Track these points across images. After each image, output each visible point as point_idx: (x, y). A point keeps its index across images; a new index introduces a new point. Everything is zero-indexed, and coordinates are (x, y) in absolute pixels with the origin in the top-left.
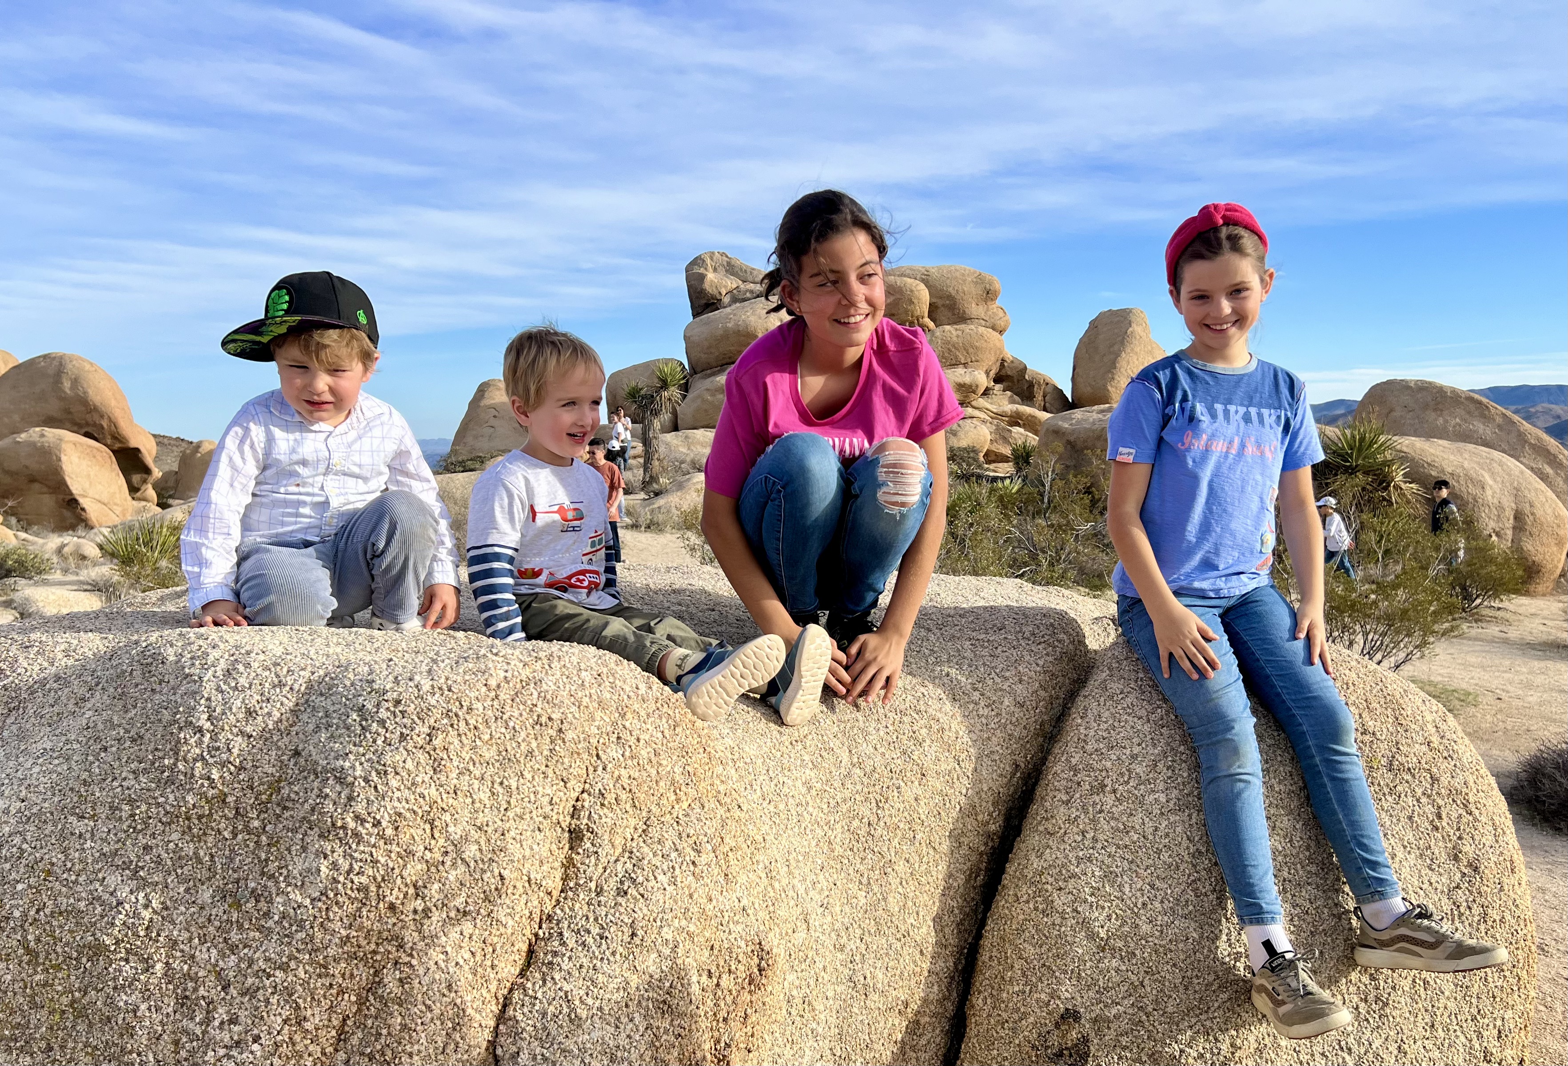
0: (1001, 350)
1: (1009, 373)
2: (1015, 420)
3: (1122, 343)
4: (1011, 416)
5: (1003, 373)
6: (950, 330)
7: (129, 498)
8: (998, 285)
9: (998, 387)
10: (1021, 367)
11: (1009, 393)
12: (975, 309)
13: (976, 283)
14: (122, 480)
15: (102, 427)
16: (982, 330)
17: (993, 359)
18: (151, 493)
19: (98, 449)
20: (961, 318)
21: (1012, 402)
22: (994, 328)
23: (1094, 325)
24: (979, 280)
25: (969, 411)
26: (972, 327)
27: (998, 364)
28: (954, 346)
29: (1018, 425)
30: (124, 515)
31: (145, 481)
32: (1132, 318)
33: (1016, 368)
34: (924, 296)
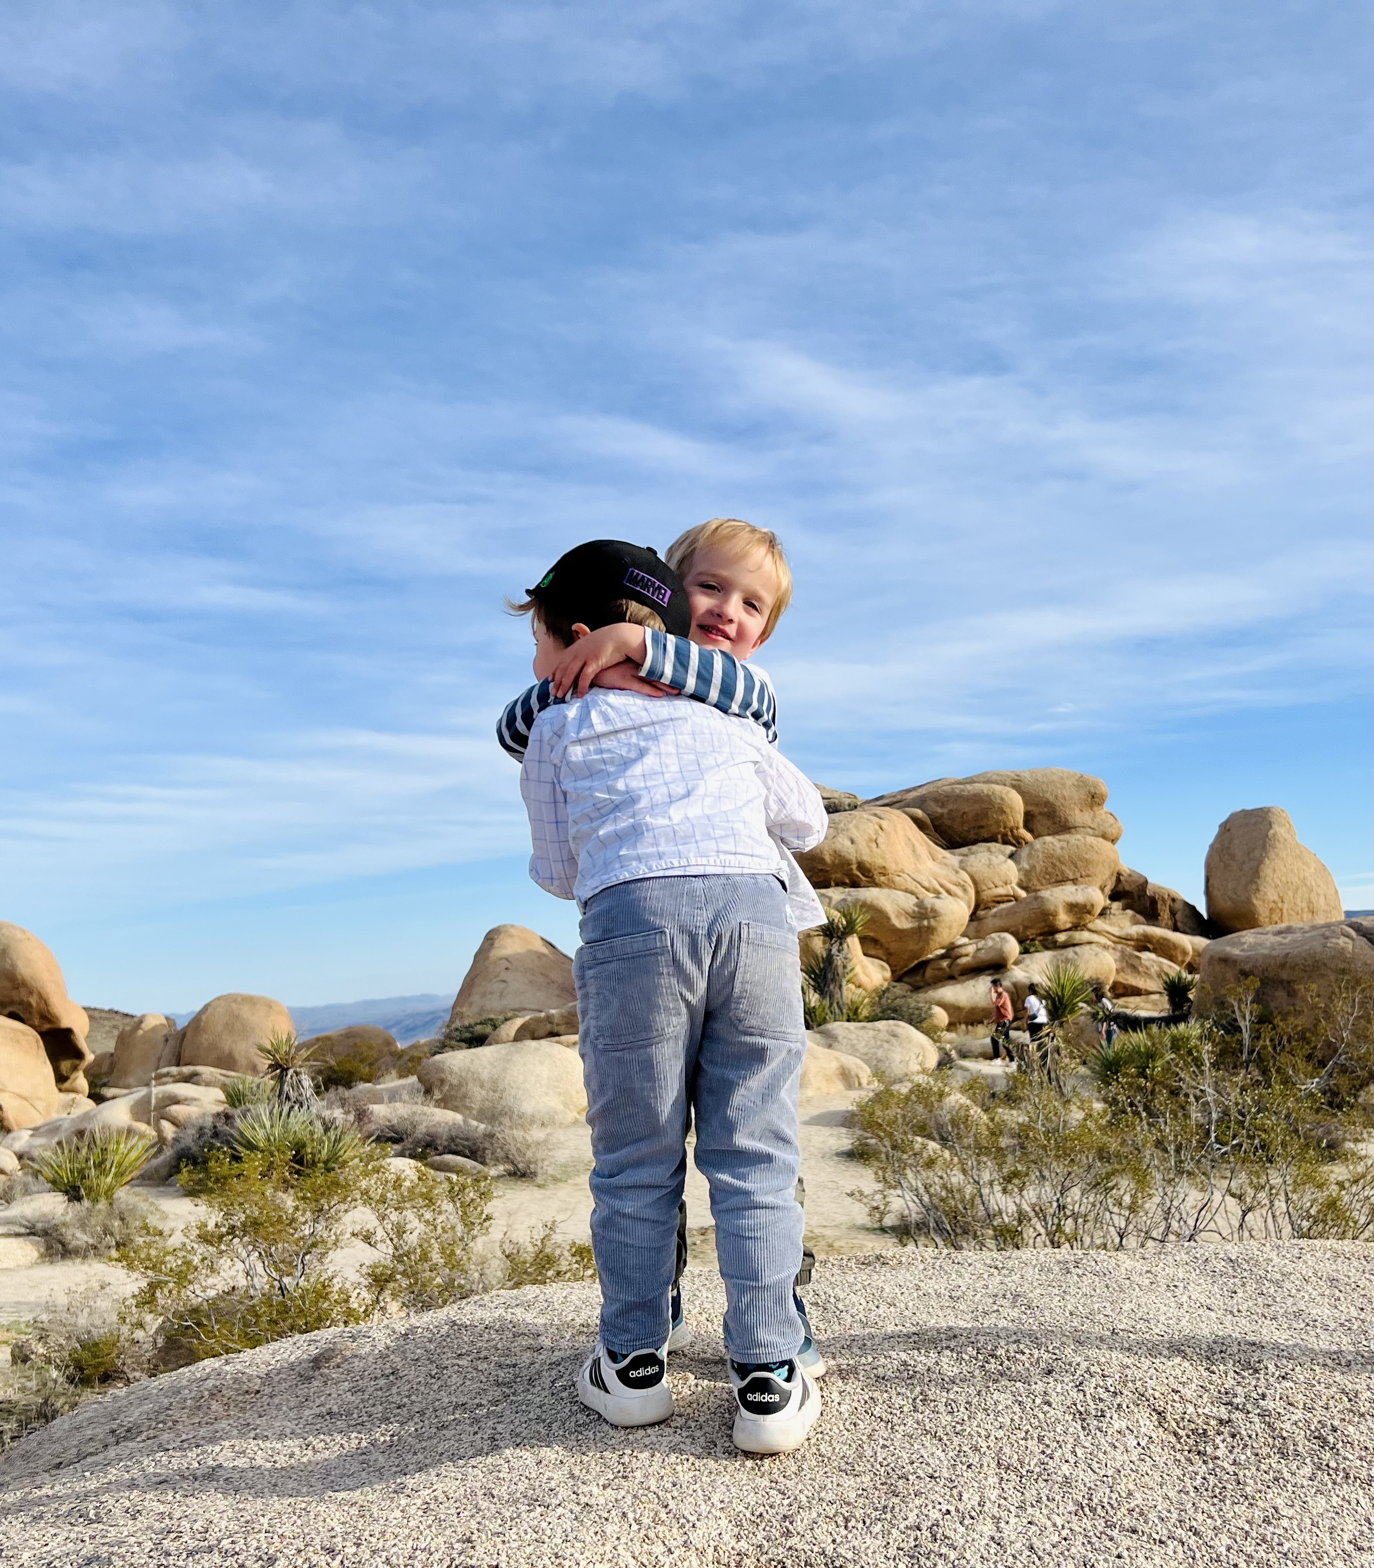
0: (1116, 863)
1: (1127, 888)
2: (1144, 944)
3: (1264, 847)
4: (1138, 940)
5: (1120, 888)
6: (1052, 842)
7: (56, 1090)
8: (1104, 788)
9: (1116, 905)
10: (1142, 881)
11: (1130, 912)
12: (1079, 816)
13: (1078, 787)
14: (48, 1069)
15: (30, 1005)
16: (1090, 840)
17: (1108, 873)
18: (81, 1081)
19: (23, 1033)
20: (1062, 827)
21: (1136, 922)
22: (1104, 837)
23: (1225, 828)
24: (1082, 782)
25: (1085, 935)
26: (1079, 837)
27: (1114, 879)
28: (1059, 859)
29: (1147, 949)
30: (48, 1113)
31: (75, 1068)
32: (1273, 818)
33: (1134, 882)
34: (1016, 804)
